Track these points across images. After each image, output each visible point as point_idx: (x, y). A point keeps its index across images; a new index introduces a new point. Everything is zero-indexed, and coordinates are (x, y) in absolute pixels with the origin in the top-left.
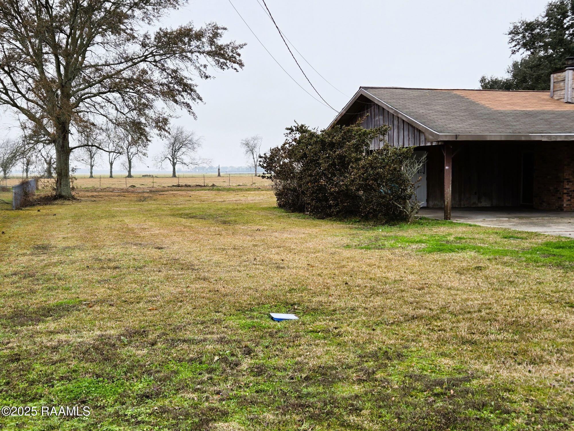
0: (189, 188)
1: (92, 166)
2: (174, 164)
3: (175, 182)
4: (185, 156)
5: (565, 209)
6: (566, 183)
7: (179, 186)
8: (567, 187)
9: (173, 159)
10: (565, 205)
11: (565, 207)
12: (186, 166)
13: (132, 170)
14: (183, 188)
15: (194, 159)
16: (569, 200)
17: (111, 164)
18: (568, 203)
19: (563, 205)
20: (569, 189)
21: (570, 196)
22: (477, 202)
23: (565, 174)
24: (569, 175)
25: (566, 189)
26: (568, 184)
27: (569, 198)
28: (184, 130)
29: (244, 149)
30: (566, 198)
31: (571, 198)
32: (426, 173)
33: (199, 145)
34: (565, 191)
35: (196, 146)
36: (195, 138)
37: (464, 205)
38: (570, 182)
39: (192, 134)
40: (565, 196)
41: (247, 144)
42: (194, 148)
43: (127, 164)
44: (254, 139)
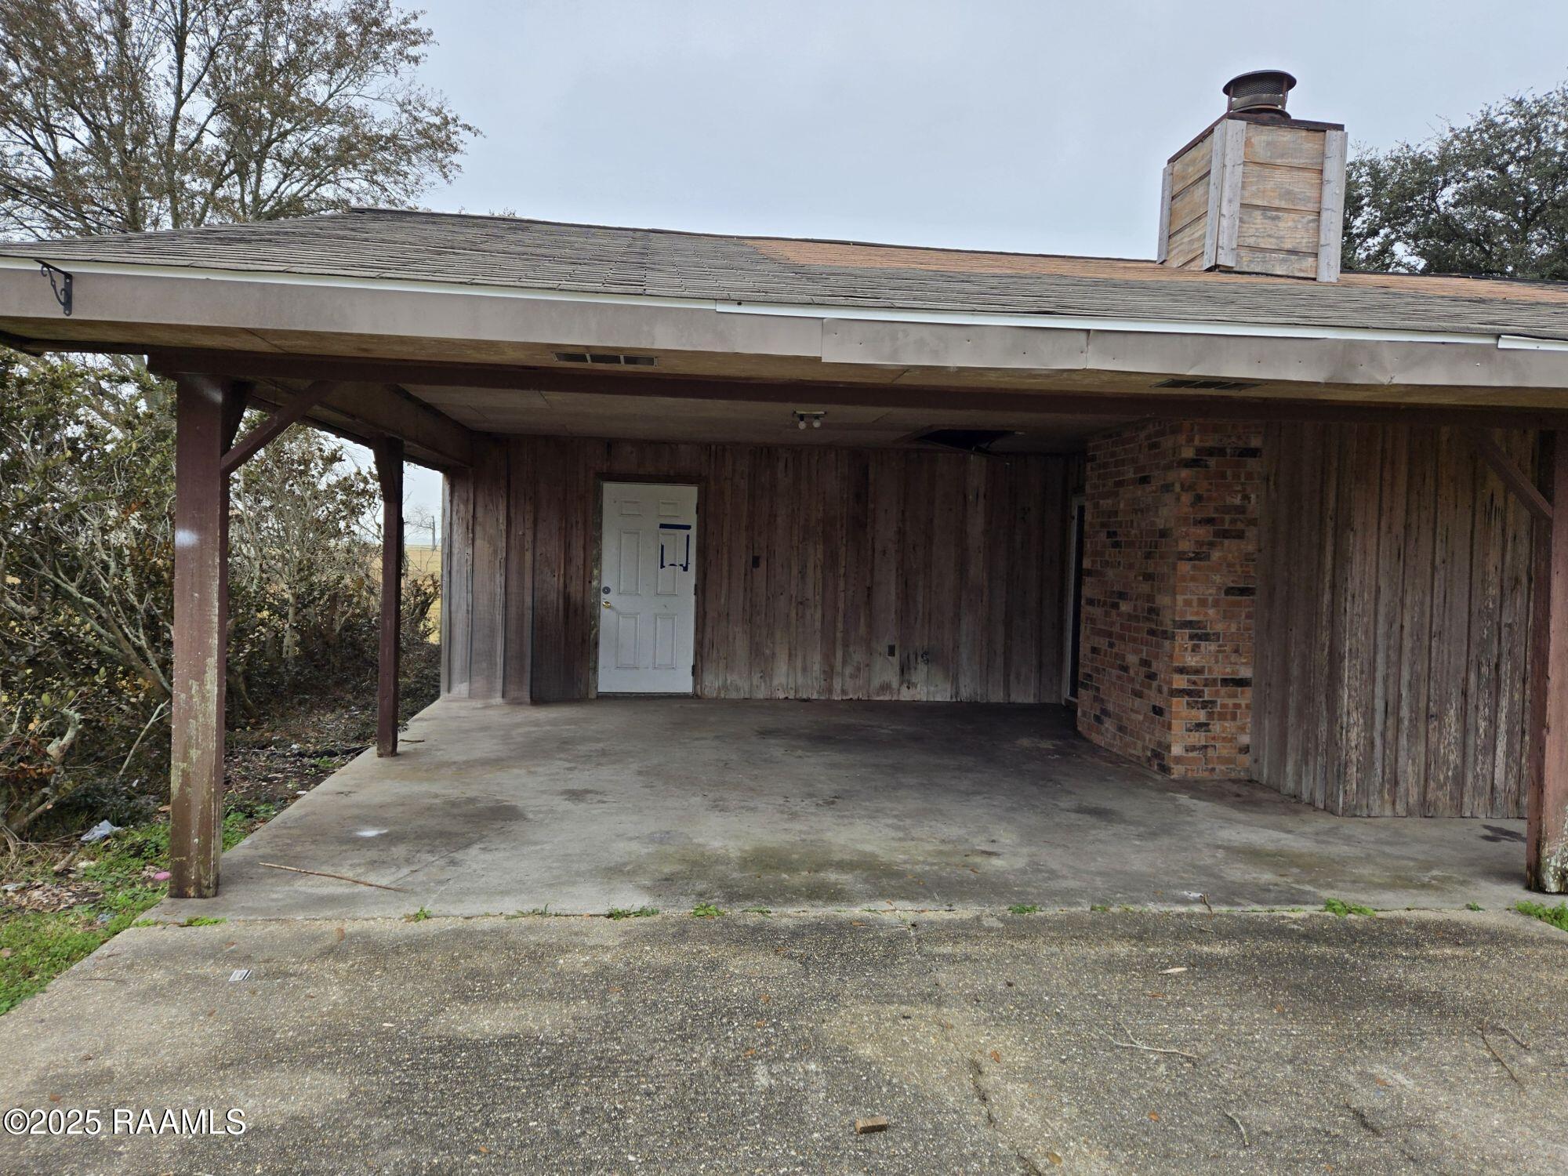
5: (1178, 771)
6: (1183, 638)
8: (1191, 661)
10: (1177, 750)
11: (1178, 760)
16: (1199, 726)
18: (1198, 739)
19: (1168, 748)
20: (1198, 671)
21: (1205, 705)
22: (895, 684)
23: (1180, 598)
24: (1203, 603)
25: (1181, 670)
26: (1195, 649)
27: (1201, 716)
30: (1182, 712)
31: (1210, 715)
32: (692, 567)
34: (1180, 682)
37: (844, 692)
38: (1206, 637)
40: (1179, 705)
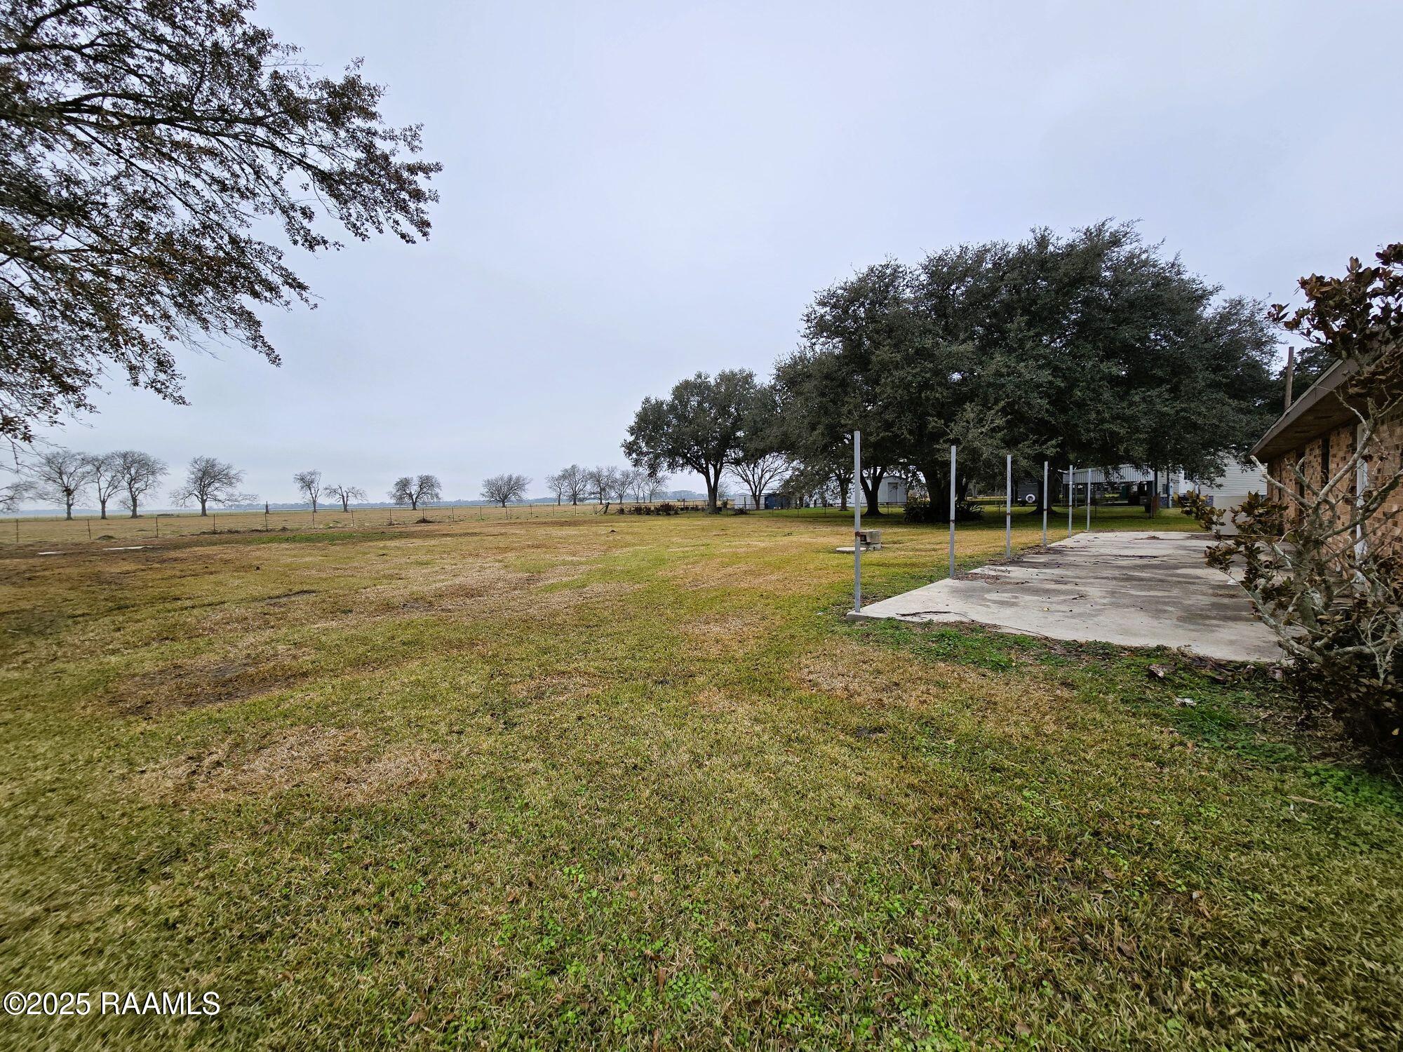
0: (236, 536)
1: (69, 506)
2: (203, 502)
3: (207, 525)
4: (220, 492)
7: (215, 533)
9: (202, 495)
12: (221, 504)
13: (138, 509)
14: (224, 536)
15: (232, 495)
17: (103, 503)
28: (216, 462)
29: (299, 485)
33: (238, 480)
35: (234, 481)
36: (233, 472)
39: (228, 468)
41: (302, 479)
42: (231, 484)
43: (130, 503)
44: (311, 474)
